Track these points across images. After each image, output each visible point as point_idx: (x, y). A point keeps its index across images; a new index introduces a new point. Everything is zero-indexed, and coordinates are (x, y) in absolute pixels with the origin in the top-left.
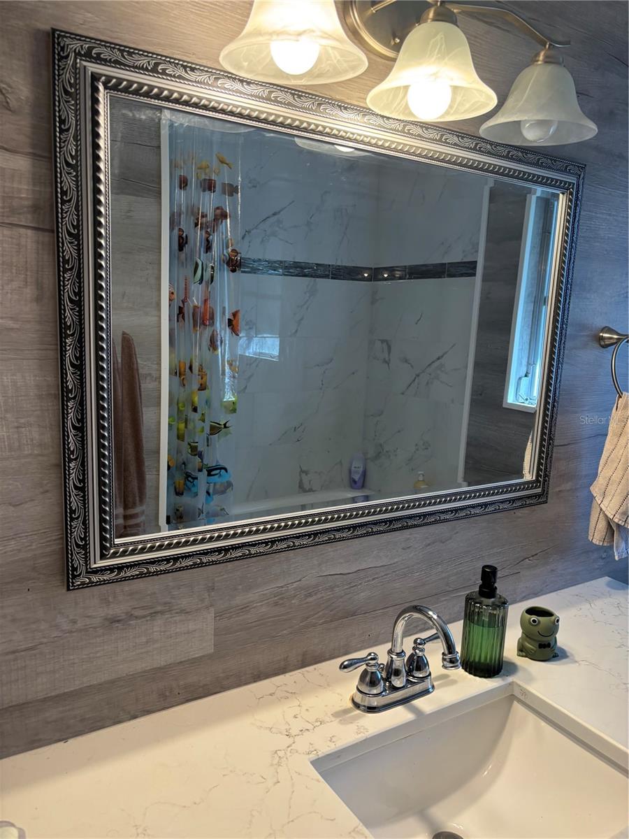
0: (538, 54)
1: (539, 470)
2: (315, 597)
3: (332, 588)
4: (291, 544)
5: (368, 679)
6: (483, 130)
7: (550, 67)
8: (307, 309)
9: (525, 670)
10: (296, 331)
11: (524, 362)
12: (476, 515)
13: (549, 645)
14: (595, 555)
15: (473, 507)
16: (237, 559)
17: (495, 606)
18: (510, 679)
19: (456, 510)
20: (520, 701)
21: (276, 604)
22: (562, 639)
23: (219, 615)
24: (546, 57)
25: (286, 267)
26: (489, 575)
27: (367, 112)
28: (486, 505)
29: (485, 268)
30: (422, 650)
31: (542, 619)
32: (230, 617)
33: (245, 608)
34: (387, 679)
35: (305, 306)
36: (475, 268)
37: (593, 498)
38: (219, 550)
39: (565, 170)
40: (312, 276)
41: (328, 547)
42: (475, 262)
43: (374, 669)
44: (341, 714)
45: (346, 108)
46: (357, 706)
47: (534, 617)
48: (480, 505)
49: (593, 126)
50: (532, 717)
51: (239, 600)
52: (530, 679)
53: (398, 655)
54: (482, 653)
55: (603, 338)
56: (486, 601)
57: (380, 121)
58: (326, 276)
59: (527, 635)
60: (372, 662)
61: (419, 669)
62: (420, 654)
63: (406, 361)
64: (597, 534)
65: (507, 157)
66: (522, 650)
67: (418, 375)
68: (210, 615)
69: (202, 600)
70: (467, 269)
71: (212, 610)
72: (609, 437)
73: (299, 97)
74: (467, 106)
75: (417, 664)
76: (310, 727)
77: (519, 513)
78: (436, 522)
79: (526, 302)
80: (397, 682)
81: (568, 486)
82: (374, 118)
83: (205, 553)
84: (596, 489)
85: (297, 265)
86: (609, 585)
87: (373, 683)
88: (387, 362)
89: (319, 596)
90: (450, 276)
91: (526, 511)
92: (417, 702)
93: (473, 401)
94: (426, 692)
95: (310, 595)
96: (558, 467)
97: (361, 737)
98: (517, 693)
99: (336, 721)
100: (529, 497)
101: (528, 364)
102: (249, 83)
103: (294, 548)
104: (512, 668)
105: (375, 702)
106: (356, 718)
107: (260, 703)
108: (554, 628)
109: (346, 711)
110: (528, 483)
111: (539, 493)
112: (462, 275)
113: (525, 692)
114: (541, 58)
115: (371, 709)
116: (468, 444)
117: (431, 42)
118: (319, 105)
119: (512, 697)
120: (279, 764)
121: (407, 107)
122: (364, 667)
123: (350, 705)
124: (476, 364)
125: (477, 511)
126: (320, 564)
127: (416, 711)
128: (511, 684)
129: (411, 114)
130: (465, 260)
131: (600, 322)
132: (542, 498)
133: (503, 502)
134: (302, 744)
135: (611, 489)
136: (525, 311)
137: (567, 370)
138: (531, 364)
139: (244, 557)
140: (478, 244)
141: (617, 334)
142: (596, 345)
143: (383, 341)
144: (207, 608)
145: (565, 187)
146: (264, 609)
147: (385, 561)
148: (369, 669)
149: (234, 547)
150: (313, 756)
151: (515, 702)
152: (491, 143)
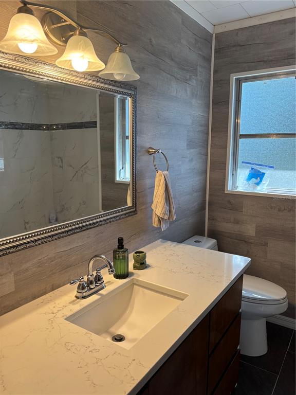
0: (116, 48)
1: (133, 202)
2: (54, 262)
3: (60, 257)
4: (43, 241)
5: (81, 287)
6: (99, 74)
7: (121, 54)
8: (19, 144)
9: (136, 274)
10: (15, 155)
11: (121, 163)
12: (113, 221)
13: (144, 263)
14: (156, 232)
15: (112, 218)
16: (21, 250)
17: (124, 252)
18: (132, 278)
19: (105, 220)
20: (136, 285)
21: (39, 266)
22: (148, 261)
23: (16, 275)
24: (120, 49)
25: (6, 125)
26: (121, 241)
27: (55, 66)
28: (116, 217)
29: (100, 124)
30: (99, 273)
31: (140, 254)
32: (20, 275)
33: (27, 270)
34: (88, 286)
35: (18, 143)
36: (96, 124)
37: (153, 210)
38: (13, 247)
39: (130, 89)
40: (20, 129)
41: (57, 241)
42: (96, 122)
43: (83, 283)
44: (73, 302)
45: (46, 64)
46: (77, 298)
47: (138, 254)
48: (114, 217)
49: (138, 76)
50: (141, 288)
51: (24, 267)
52: (139, 276)
53: (91, 276)
54: (121, 271)
55: (149, 151)
56: (120, 250)
57: (61, 70)
58: (27, 129)
59: (136, 261)
60: (82, 280)
61: (99, 280)
62: (99, 274)
63: (71, 166)
64: (155, 223)
65: (109, 84)
66: (135, 267)
67: (77, 172)
68: (12, 275)
69: (8, 269)
70: (93, 125)
71: (13, 273)
72: (155, 188)
73: (28, 59)
74: (94, 67)
75: (98, 279)
76: (61, 309)
77: (128, 219)
78: (99, 225)
79: (119, 138)
80: (92, 287)
81: (143, 207)
82: (58, 69)
83: (8, 249)
84: (153, 207)
85: (11, 124)
86: (161, 242)
87: (83, 288)
88: (61, 167)
89: (56, 261)
90: (86, 128)
91: (130, 218)
92: (100, 292)
93: (102, 181)
94: (102, 288)
95: (52, 261)
96: (139, 201)
97: (82, 307)
98: (135, 282)
99: (71, 305)
100: (131, 212)
101: (123, 164)
102: (6, 54)
103: (44, 242)
104: (132, 274)
105: (84, 294)
106: (79, 302)
107: (38, 307)
108: (145, 257)
109: (74, 301)
110: (130, 207)
111: (134, 210)
112: (91, 127)
113: (137, 281)
114: (118, 50)
115: (84, 298)
116: (103, 200)
117: (79, 44)
118: (36, 63)
119: (133, 284)
120: (52, 323)
121: (71, 65)
122: (79, 283)
123: (75, 298)
124: (102, 165)
125: (113, 219)
126: (55, 248)
127: (100, 295)
128: (132, 279)
129: (72, 67)
130: (91, 121)
131: (148, 145)
132: (135, 212)
133: (122, 215)
134: (59, 315)
135: (158, 205)
136: (119, 142)
137: (139, 164)
138: (124, 163)
139: (24, 248)
140: (96, 114)
141: (154, 149)
142: (147, 154)
143: (58, 158)
144: (10, 272)
145: (130, 95)
146: (34, 269)
147: (81, 244)
148: (81, 283)
149: (20, 245)
150: (65, 317)
151: (135, 286)
152: (103, 79)
